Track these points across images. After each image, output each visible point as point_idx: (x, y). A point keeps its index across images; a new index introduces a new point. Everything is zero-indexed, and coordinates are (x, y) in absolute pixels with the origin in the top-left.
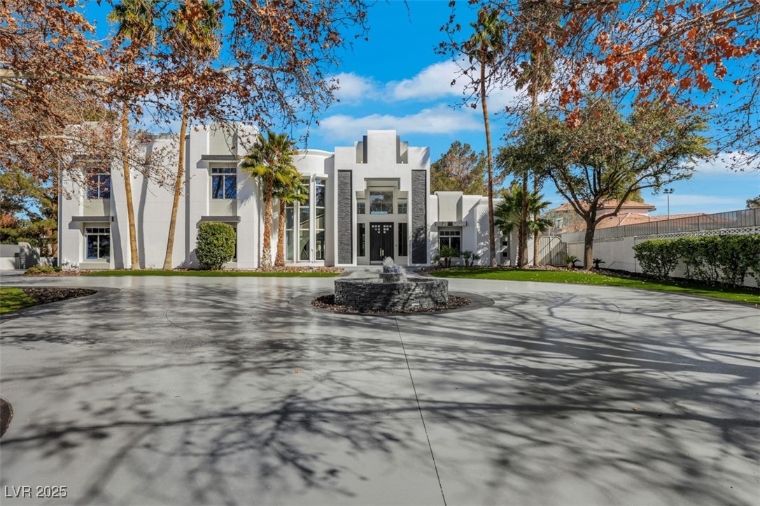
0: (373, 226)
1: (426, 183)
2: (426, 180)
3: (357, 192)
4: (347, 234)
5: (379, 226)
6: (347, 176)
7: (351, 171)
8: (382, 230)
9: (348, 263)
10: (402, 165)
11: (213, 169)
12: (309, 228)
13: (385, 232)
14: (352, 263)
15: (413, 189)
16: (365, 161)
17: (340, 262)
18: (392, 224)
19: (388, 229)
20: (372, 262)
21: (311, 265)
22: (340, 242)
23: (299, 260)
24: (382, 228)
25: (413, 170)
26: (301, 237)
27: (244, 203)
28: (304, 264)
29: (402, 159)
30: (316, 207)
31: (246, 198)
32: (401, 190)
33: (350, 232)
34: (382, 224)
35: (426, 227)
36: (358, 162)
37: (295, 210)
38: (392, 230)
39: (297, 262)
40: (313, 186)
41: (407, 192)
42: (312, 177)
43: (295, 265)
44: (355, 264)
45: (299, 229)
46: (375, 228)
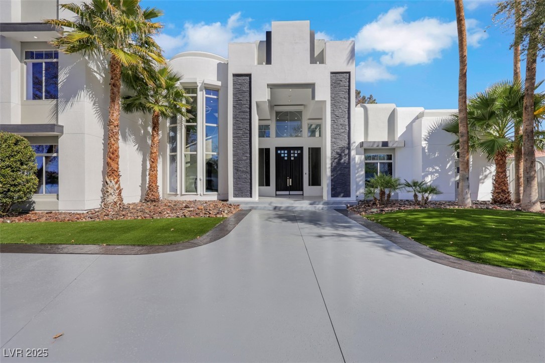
0: (279, 152)
1: (349, 90)
2: (349, 86)
3: (257, 104)
4: (244, 158)
5: (286, 152)
6: (244, 81)
7: (249, 76)
8: (289, 156)
9: (246, 196)
10: (318, 65)
11: (26, 52)
12: (196, 151)
13: (292, 159)
14: (251, 197)
15: (333, 99)
16: (269, 61)
17: (235, 196)
18: (301, 149)
19: (296, 155)
20: (278, 193)
21: (198, 198)
22: (236, 169)
23: (184, 193)
24: (289, 154)
25: (332, 73)
26: (187, 163)
27: (69, 104)
28: (190, 197)
29: (317, 58)
30: (205, 124)
31: (72, 94)
32: (317, 99)
33: (248, 155)
34: (289, 149)
35: (349, 148)
36: (260, 63)
37: (178, 128)
38: (301, 156)
39: (182, 195)
40: (201, 96)
41: (325, 102)
42: (199, 85)
43: (179, 198)
44: (256, 197)
45: (183, 152)
46: (281, 153)
